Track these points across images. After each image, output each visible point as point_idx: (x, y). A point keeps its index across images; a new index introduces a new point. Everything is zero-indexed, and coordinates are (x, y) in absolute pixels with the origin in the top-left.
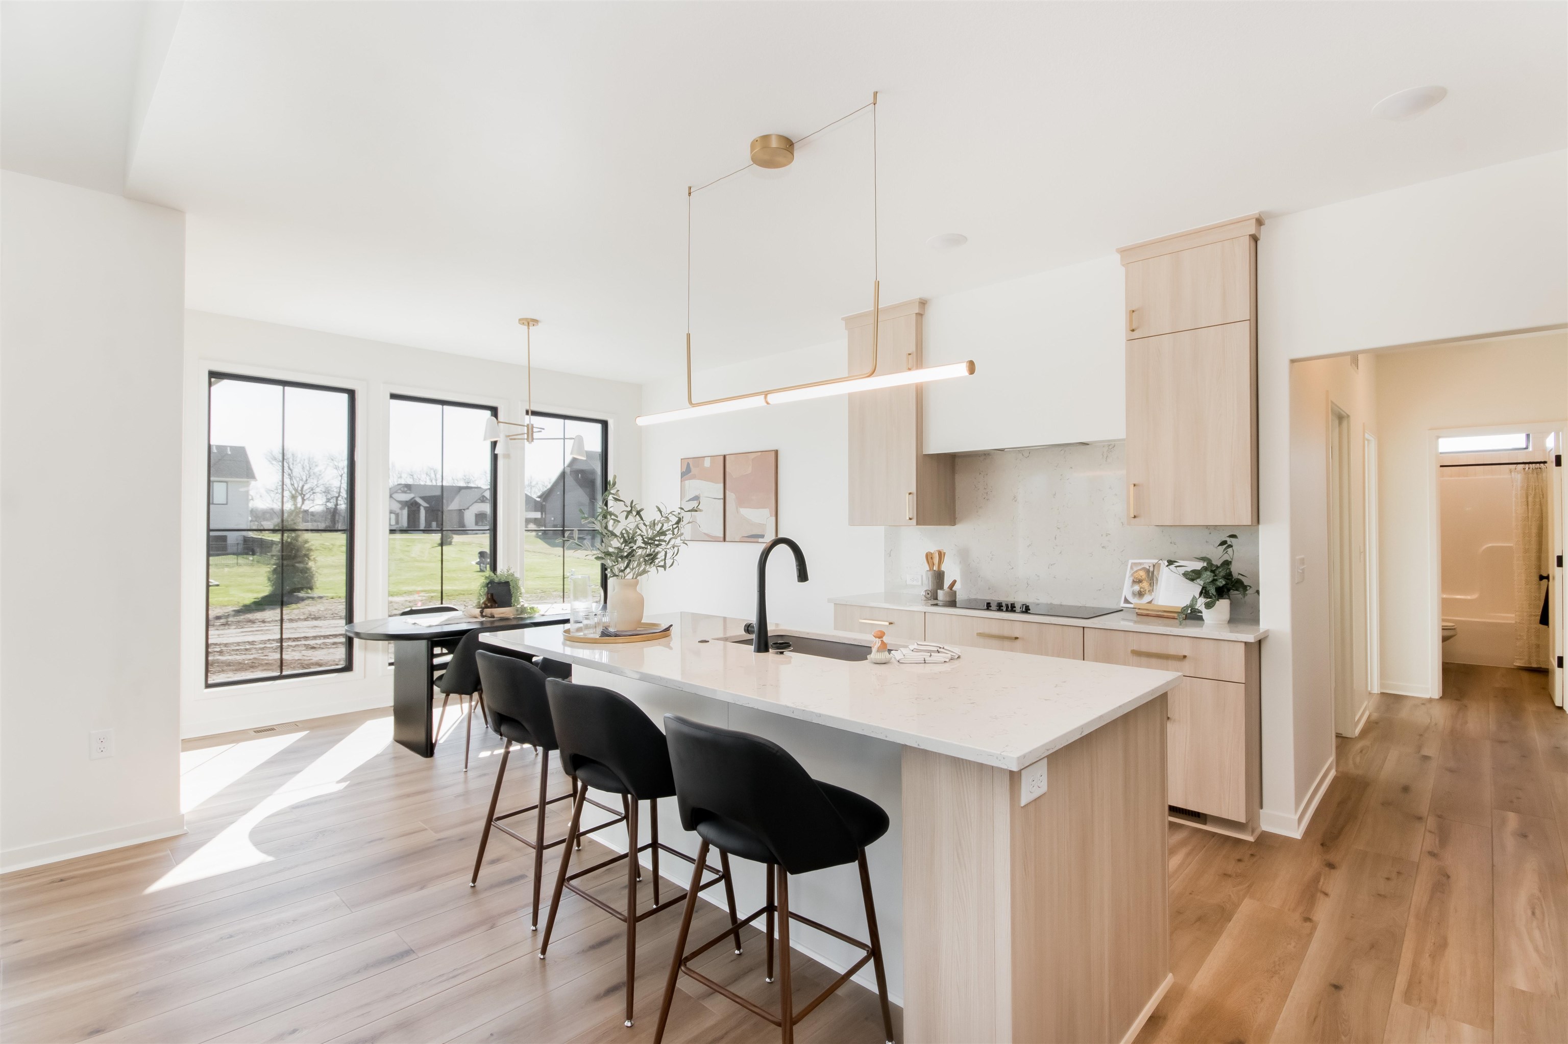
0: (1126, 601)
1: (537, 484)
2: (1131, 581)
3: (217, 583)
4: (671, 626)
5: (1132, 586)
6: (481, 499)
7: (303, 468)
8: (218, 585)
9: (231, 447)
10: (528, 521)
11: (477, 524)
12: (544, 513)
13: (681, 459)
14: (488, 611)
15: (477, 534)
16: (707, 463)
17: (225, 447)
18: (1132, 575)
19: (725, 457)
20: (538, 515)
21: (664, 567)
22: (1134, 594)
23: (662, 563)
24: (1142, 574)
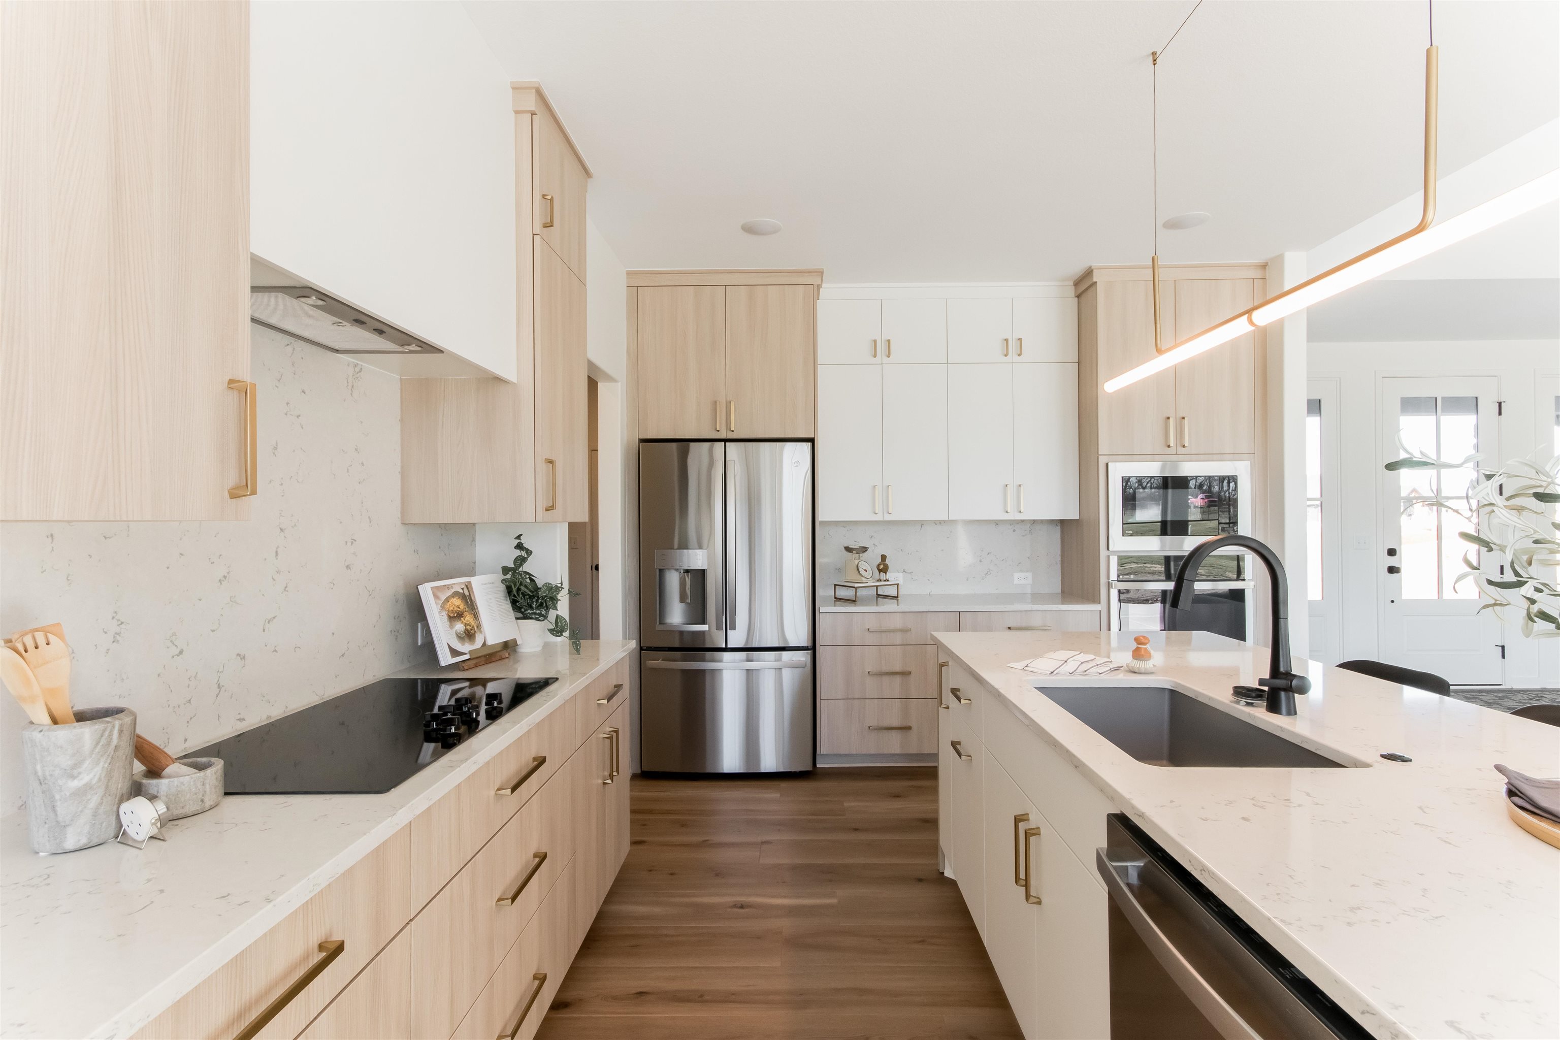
0: (454, 653)
2: (446, 618)
5: (451, 626)
18: (443, 607)
22: (460, 638)
24: (457, 602)
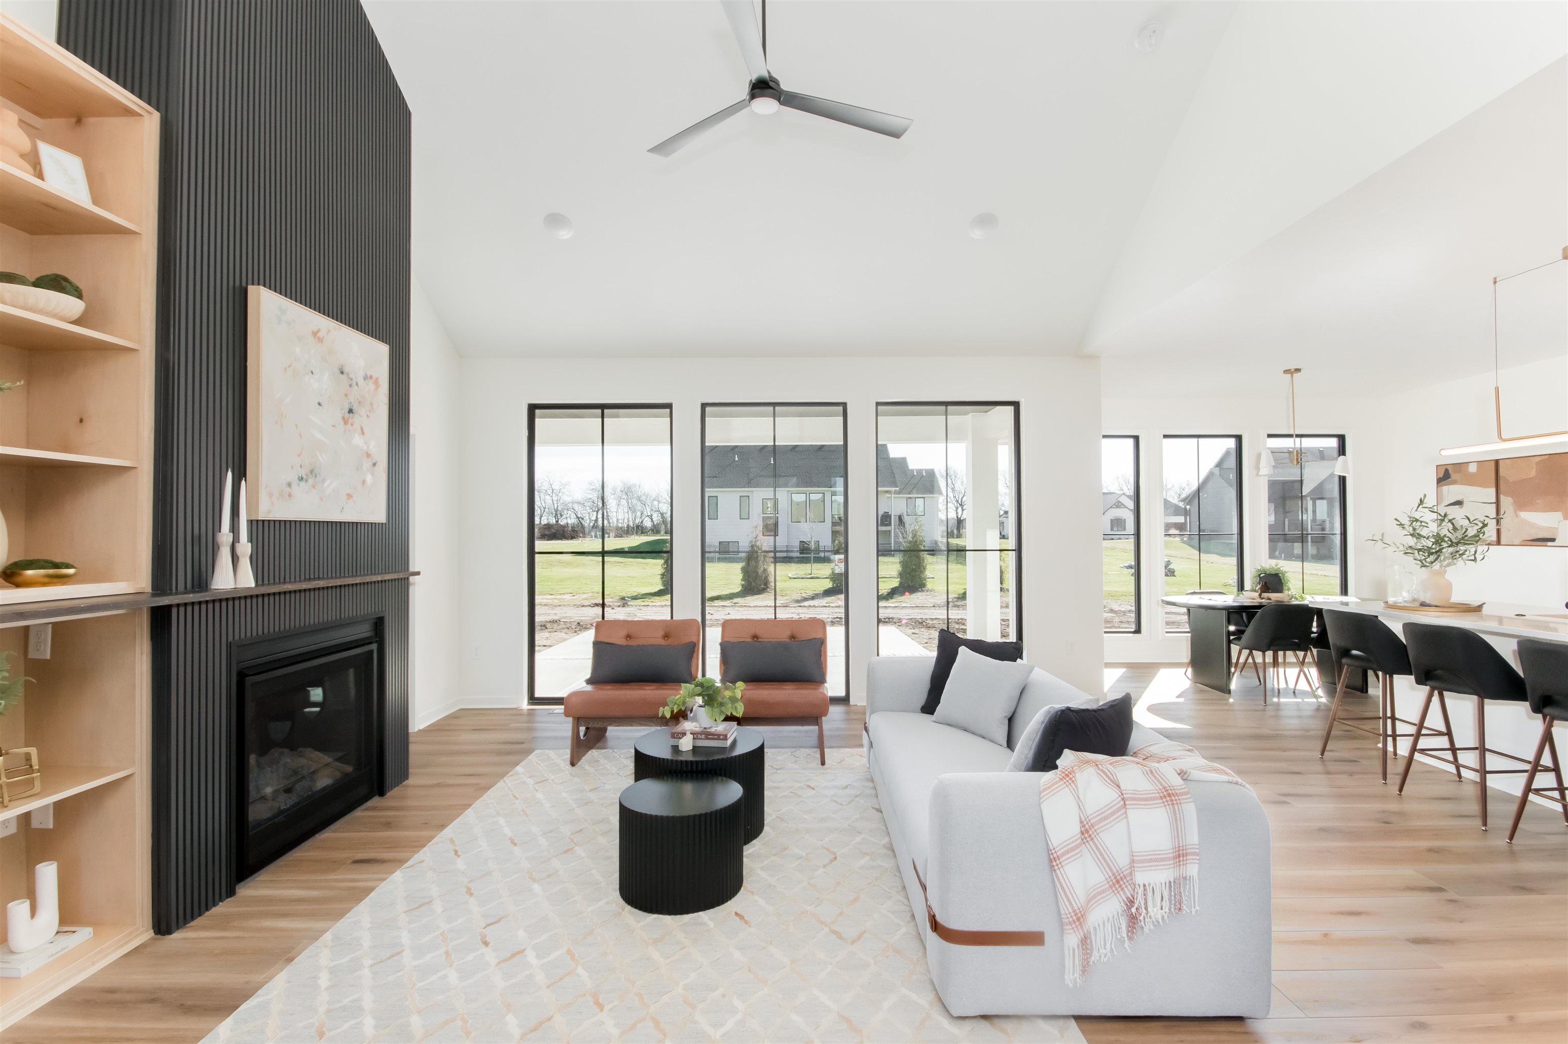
1: (1173, 486)
3: (932, 576)
4: (1484, 603)
6: (1117, 504)
7: (962, 483)
8: (933, 578)
9: (925, 470)
10: (1168, 526)
11: (1112, 529)
12: (1188, 517)
13: (1437, 466)
14: (1265, 595)
15: (1120, 539)
16: (1473, 468)
17: (921, 470)
19: (1497, 462)
20: (1181, 519)
21: (1475, 560)
23: (1473, 558)
